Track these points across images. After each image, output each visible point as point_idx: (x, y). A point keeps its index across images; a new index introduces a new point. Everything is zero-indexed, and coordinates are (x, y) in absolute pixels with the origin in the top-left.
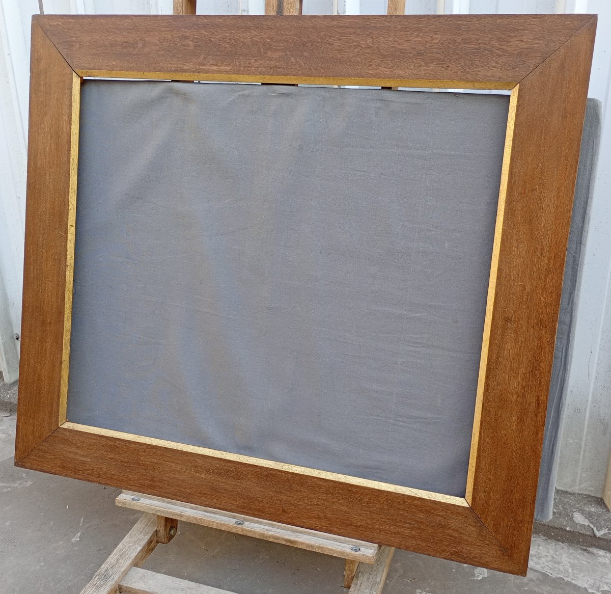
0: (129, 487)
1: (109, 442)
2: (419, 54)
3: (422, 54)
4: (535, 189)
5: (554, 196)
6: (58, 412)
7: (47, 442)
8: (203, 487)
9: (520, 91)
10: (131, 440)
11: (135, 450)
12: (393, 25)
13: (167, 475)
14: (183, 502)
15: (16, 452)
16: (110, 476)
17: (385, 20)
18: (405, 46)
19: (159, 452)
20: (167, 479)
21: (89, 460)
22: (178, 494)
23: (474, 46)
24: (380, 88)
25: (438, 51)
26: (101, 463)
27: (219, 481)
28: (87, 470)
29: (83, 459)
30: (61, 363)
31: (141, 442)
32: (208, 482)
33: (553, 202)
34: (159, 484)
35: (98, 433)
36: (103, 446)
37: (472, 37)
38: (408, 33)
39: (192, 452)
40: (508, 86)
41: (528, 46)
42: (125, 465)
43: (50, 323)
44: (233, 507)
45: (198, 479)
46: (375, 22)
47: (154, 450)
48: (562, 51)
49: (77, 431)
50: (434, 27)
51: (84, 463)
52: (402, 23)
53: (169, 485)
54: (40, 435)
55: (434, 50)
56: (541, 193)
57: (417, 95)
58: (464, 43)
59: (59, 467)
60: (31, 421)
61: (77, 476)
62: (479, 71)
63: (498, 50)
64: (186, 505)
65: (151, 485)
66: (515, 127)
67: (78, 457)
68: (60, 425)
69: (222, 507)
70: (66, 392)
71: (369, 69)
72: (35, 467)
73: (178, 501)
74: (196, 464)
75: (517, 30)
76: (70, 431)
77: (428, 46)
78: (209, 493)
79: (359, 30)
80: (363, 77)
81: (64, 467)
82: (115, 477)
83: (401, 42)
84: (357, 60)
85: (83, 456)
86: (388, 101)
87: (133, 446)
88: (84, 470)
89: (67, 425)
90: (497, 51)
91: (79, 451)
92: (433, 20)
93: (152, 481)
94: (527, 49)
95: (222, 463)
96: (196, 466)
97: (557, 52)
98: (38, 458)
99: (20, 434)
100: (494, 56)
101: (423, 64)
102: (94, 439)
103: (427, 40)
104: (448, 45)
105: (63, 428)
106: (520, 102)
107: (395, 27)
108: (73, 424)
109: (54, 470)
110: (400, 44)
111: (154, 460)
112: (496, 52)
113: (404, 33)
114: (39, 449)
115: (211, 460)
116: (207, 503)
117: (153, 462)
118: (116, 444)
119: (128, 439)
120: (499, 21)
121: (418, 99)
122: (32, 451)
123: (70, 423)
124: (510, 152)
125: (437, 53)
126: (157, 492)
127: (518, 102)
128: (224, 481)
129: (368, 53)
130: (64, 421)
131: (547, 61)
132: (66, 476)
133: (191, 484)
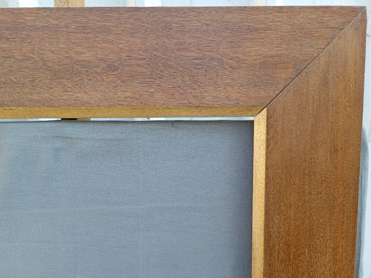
2: (112, 68)
3: (116, 69)
4: (303, 253)
5: (330, 261)
9: (268, 118)
12: (63, 24)
17: (48, 16)
18: (88, 56)
23: (196, 55)
24: (60, 119)
25: (141, 62)
33: (328, 268)
37: (190, 40)
38: (90, 36)
40: (251, 111)
41: (273, 53)
46: (33, 18)
48: (322, 59)
50: (129, 26)
52: (78, 20)
55: (133, 62)
56: (311, 258)
57: (115, 128)
58: (178, 50)
62: (206, 92)
63: (231, 59)
66: (267, 169)
71: (31, 94)
75: (256, 30)
77: (124, 55)
79: (7, 32)
80: (23, 105)
83: (80, 49)
84: (10, 79)
86: (72, 138)
90: (230, 61)
92: (126, 15)
94: (273, 57)
97: (316, 61)
100: (226, 69)
101: (119, 82)
103: (121, 46)
104: (155, 53)
106: (271, 134)
107: (66, 26)
110: (78, 53)
112: (228, 64)
113: (82, 35)
120: (227, 17)
121: (118, 132)
124: (264, 204)
125: (138, 65)
127: (268, 133)
129: (26, 68)
131: (303, 74)
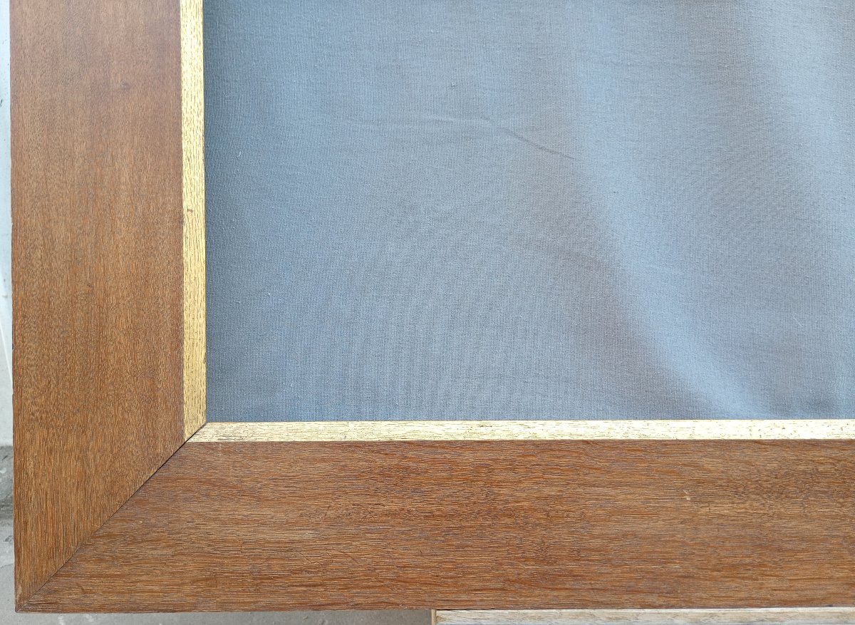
0: (464, 597)
1: (379, 462)
6: (179, 393)
7: (138, 502)
8: (727, 544)
10: (461, 438)
11: (477, 469)
13: (596, 532)
14: (660, 607)
15: (18, 562)
16: (390, 575)
19: (563, 461)
20: (597, 543)
21: (308, 535)
22: (642, 585)
26: (355, 537)
27: (780, 516)
28: (301, 570)
29: (284, 536)
30: (179, 220)
31: (496, 438)
32: (744, 526)
34: (572, 566)
35: (339, 438)
36: (357, 477)
39: (680, 438)
42: (445, 523)
43: (127, 87)
44: (833, 589)
45: (709, 522)
47: (546, 456)
49: (255, 445)
51: (288, 548)
53: (609, 560)
54: (113, 482)
59: (194, 581)
60: (72, 440)
61: (264, 601)
64: (676, 615)
65: (544, 575)
67: (267, 534)
68: (187, 435)
69: (795, 596)
70: (202, 320)
72: (98, 599)
73: (643, 607)
74: (698, 475)
76: (228, 448)
78: (748, 560)
81: (212, 580)
82: (412, 574)
85: (287, 525)
87: (468, 456)
88: (294, 572)
89: (212, 433)
91: (268, 512)
93: (544, 561)
95: (790, 455)
96: (699, 482)
98: (108, 568)
99: (32, 493)
102: (323, 460)
105: (202, 444)
108: (235, 425)
109: (174, 598)
111: (548, 491)
114: (110, 535)
115: (749, 452)
116: (743, 595)
117: (546, 498)
118: (404, 463)
119: (450, 439)
122: (83, 545)
123: (224, 425)
126: (564, 593)
128: (796, 510)
130: (201, 419)
132: (224, 607)
133: (684, 544)
